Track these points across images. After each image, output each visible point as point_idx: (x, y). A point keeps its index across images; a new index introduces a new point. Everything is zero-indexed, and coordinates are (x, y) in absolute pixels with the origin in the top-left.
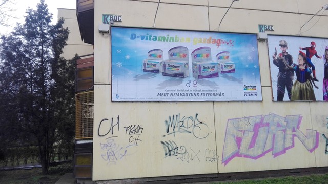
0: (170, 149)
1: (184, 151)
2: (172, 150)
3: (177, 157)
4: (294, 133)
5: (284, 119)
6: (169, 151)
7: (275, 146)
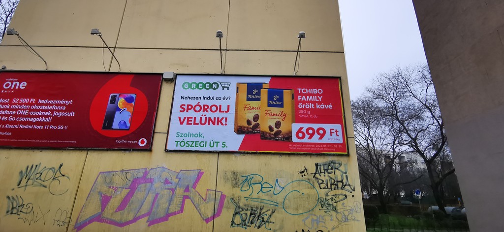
0: (15, 206)
1: (30, 210)
2: (15, 208)
3: (19, 217)
4: (186, 194)
5: (177, 174)
6: (13, 208)
7: (154, 210)
